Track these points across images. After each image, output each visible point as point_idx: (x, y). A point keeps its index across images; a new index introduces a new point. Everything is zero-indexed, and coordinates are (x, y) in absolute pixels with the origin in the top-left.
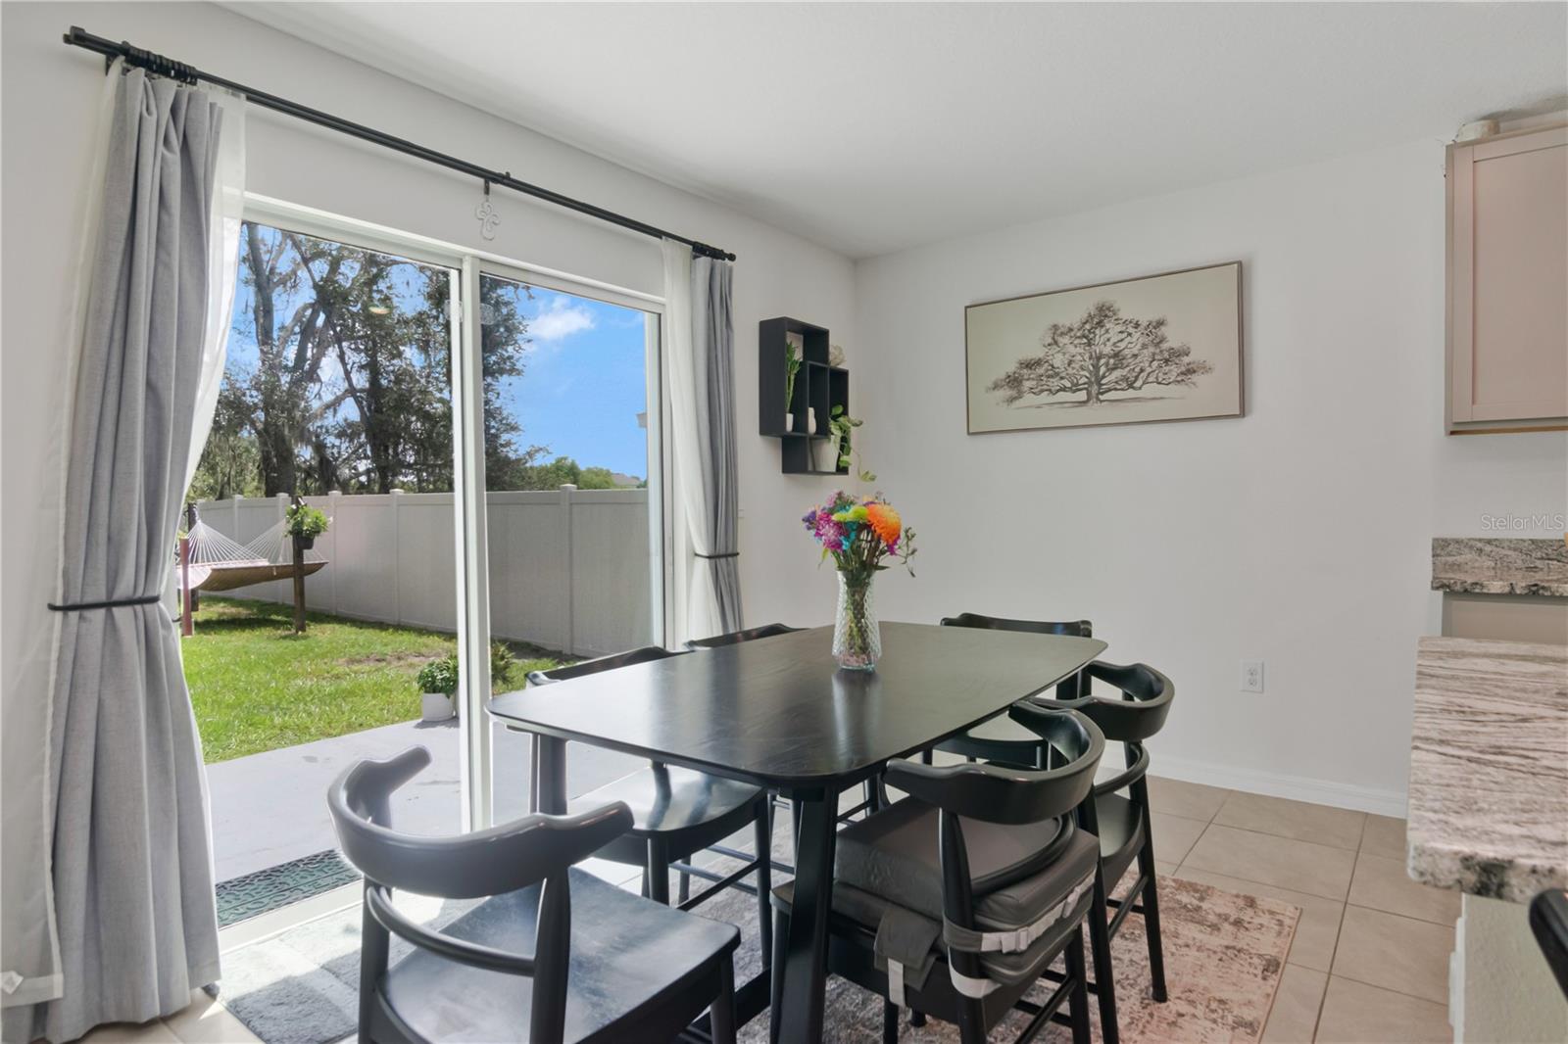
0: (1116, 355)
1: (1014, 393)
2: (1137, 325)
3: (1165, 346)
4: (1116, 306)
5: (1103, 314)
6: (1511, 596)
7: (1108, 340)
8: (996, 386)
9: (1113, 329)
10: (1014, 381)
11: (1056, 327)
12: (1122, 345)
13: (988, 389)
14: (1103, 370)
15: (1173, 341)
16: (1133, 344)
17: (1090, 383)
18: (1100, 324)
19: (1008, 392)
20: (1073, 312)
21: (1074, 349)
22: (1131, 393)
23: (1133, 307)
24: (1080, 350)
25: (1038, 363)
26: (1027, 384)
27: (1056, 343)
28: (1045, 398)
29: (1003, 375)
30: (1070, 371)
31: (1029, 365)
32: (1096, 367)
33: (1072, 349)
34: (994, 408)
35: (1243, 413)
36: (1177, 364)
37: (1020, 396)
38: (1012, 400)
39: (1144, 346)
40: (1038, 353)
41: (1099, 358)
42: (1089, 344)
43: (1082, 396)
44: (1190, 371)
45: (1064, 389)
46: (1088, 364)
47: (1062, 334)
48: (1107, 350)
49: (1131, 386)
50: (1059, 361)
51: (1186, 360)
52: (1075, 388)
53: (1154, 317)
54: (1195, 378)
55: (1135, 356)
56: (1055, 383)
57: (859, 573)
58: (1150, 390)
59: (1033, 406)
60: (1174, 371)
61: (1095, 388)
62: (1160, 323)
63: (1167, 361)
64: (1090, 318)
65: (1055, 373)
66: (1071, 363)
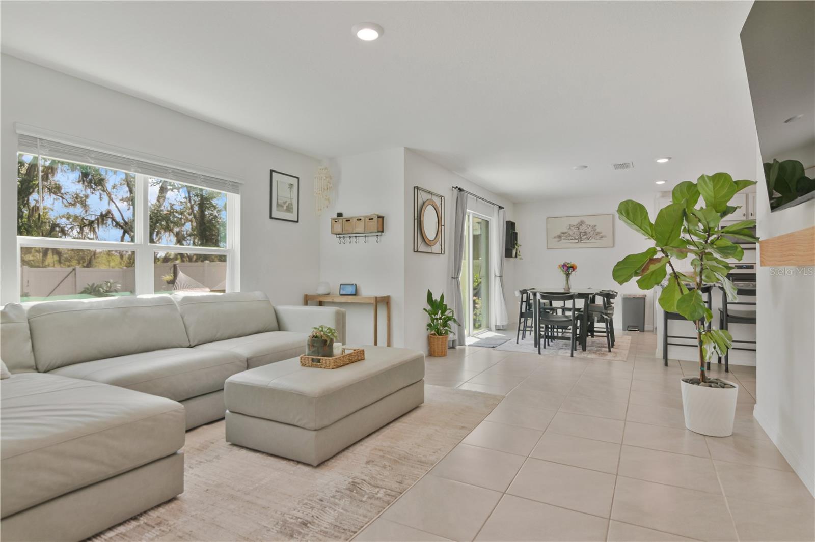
0: (585, 232)
1: (559, 239)
2: (590, 226)
3: (596, 231)
4: (585, 221)
5: (582, 223)
7: (583, 229)
8: (555, 238)
9: (584, 227)
10: (559, 237)
11: (570, 225)
12: (587, 230)
13: (552, 239)
14: (582, 235)
15: (598, 230)
16: (589, 230)
17: (578, 238)
18: (581, 225)
19: (558, 239)
20: (575, 222)
21: (575, 230)
22: (588, 241)
23: (589, 222)
24: (576, 230)
25: (566, 233)
26: (563, 238)
27: (570, 229)
28: (567, 241)
30: (574, 235)
31: (563, 233)
32: (580, 235)
34: (554, 243)
35: (613, 247)
36: (599, 235)
37: (561, 240)
38: (559, 241)
39: (592, 231)
40: (565, 230)
41: (581, 233)
42: (578, 229)
43: (577, 241)
44: (602, 237)
45: (572, 239)
46: (578, 234)
47: (572, 227)
48: (583, 231)
49: (588, 239)
50: (571, 233)
51: (601, 234)
52: (575, 239)
53: (594, 224)
54: (603, 238)
55: (589, 233)
56: (570, 238)
57: (568, 275)
58: (593, 240)
59: (563, 243)
60: (598, 237)
61: (580, 239)
62: (595, 226)
63: (597, 234)
64: (579, 223)
65: (570, 235)
66: (574, 233)
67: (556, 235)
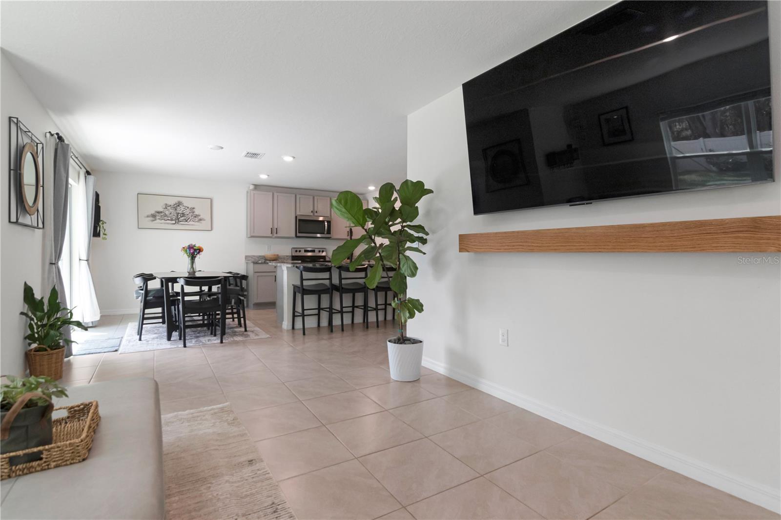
0: (183, 214)
1: (154, 219)
2: (188, 208)
3: (194, 213)
4: (182, 202)
5: (179, 204)
6: (262, 263)
7: (180, 210)
8: (148, 216)
9: (182, 208)
10: (154, 216)
11: (166, 204)
12: (184, 212)
13: (145, 217)
15: (196, 213)
16: (187, 212)
17: (176, 219)
18: (178, 206)
19: (151, 218)
20: (172, 201)
21: (172, 211)
22: (186, 223)
23: (187, 203)
24: (173, 211)
25: (161, 212)
26: (158, 217)
27: (166, 208)
28: (163, 221)
29: (150, 214)
30: (170, 216)
31: (158, 212)
32: (178, 216)
33: (171, 210)
34: (147, 222)
35: (211, 230)
36: (198, 218)
37: (155, 220)
38: (154, 221)
39: (190, 213)
40: (161, 210)
41: (178, 214)
42: (176, 210)
43: (174, 222)
44: (200, 220)
45: (169, 220)
46: (176, 215)
47: (168, 206)
48: (180, 212)
49: (186, 221)
50: (167, 213)
51: (199, 217)
52: (172, 220)
54: (202, 221)
55: (188, 215)
56: (166, 218)
58: (191, 223)
59: (158, 223)
60: (197, 219)
61: (177, 220)
62: (194, 208)
63: (195, 217)
64: (176, 204)
65: (166, 215)
66: (170, 214)
67: (150, 213)
